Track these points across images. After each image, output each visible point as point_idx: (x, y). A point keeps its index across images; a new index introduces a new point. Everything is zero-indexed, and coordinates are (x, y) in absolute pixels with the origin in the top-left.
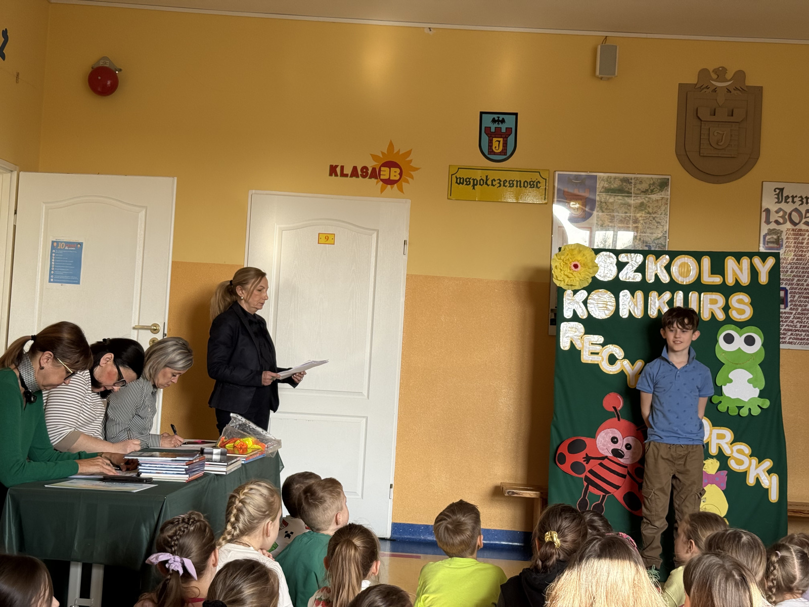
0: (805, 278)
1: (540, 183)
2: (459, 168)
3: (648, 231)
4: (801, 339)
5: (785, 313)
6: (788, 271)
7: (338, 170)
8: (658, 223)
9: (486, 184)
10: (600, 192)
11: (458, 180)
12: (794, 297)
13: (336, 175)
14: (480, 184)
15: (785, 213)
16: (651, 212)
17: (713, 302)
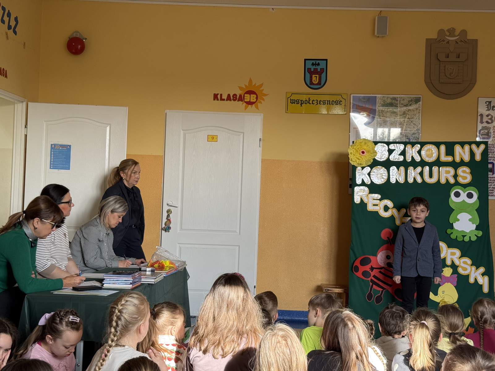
1: (341, 101)
2: (292, 94)
3: (408, 129)
5: (493, 177)
6: (494, 152)
7: (219, 96)
8: (414, 124)
9: (309, 103)
10: (379, 106)
11: (292, 101)
13: (218, 100)
14: (305, 103)
15: (492, 116)
16: (410, 118)
17: (448, 172)
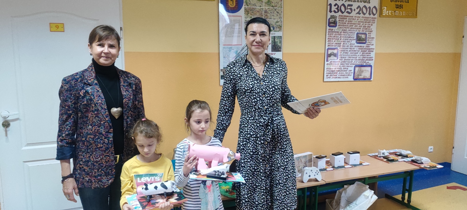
0: (346, 42)
3: (273, 18)
4: (344, 75)
5: (337, 62)
6: (339, 39)
8: (278, 12)
12: (341, 53)
15: (338, 6)
16: (274, 6)
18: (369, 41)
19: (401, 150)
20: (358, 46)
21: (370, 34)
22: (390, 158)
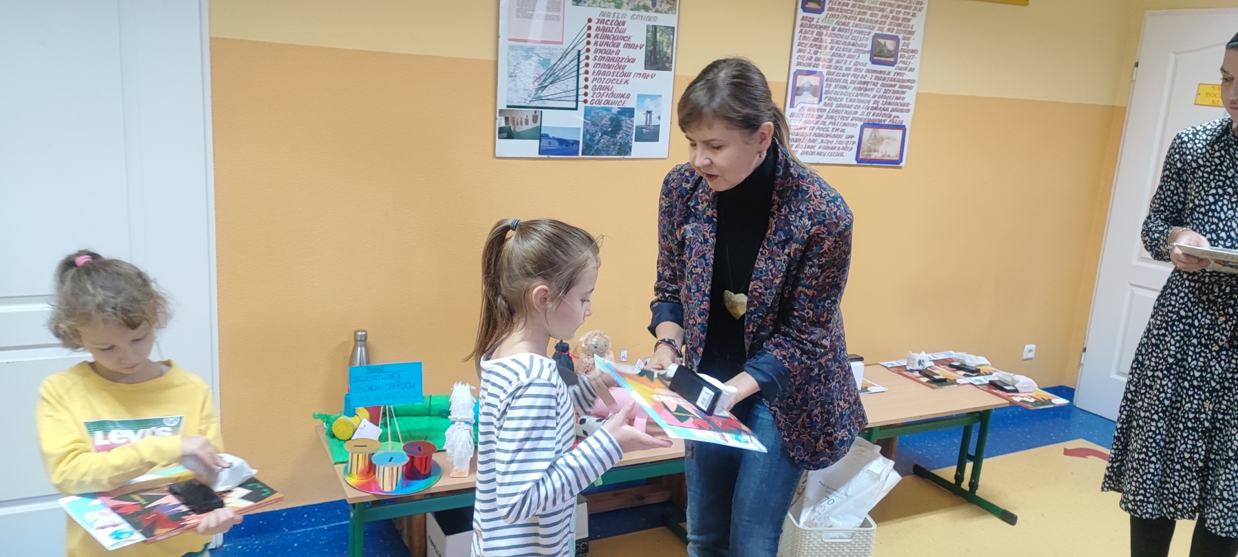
0: (845, 58)
4: (833, 148)
5: (818, 110)
6: (826, 46)
18: (905, 59)
19: (964, 354)
20: (875, 71)
21: (908, 39)
22: (937, 374)
